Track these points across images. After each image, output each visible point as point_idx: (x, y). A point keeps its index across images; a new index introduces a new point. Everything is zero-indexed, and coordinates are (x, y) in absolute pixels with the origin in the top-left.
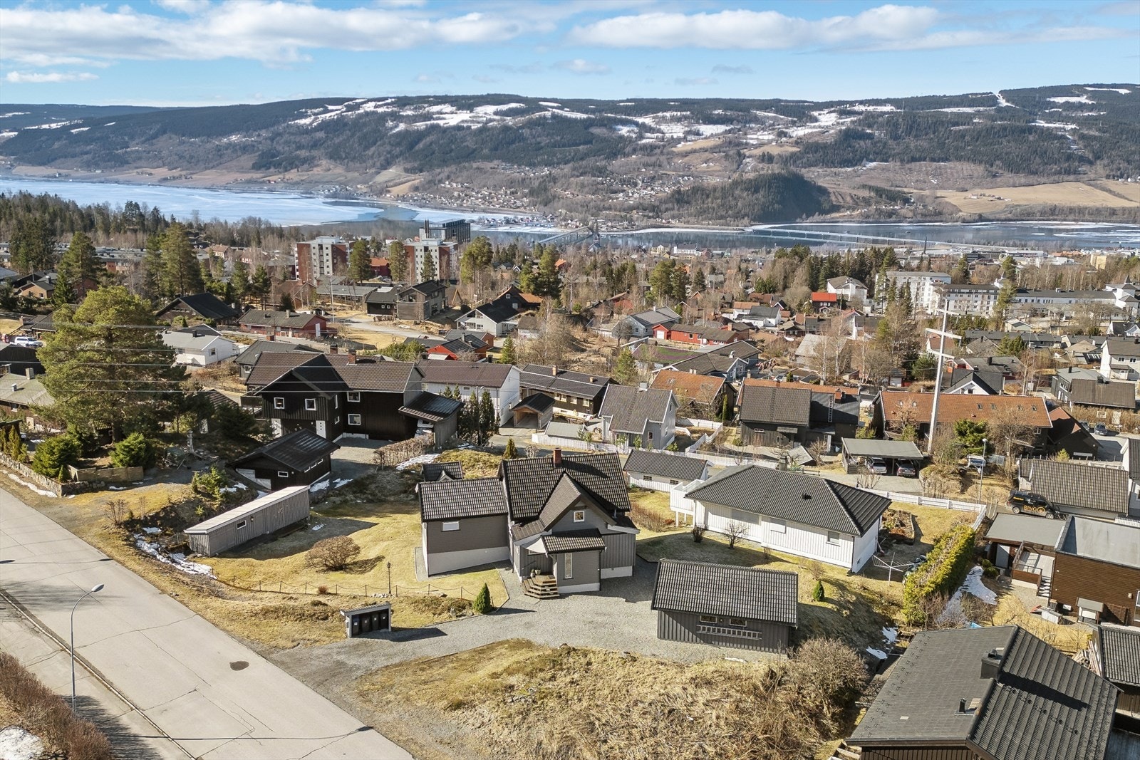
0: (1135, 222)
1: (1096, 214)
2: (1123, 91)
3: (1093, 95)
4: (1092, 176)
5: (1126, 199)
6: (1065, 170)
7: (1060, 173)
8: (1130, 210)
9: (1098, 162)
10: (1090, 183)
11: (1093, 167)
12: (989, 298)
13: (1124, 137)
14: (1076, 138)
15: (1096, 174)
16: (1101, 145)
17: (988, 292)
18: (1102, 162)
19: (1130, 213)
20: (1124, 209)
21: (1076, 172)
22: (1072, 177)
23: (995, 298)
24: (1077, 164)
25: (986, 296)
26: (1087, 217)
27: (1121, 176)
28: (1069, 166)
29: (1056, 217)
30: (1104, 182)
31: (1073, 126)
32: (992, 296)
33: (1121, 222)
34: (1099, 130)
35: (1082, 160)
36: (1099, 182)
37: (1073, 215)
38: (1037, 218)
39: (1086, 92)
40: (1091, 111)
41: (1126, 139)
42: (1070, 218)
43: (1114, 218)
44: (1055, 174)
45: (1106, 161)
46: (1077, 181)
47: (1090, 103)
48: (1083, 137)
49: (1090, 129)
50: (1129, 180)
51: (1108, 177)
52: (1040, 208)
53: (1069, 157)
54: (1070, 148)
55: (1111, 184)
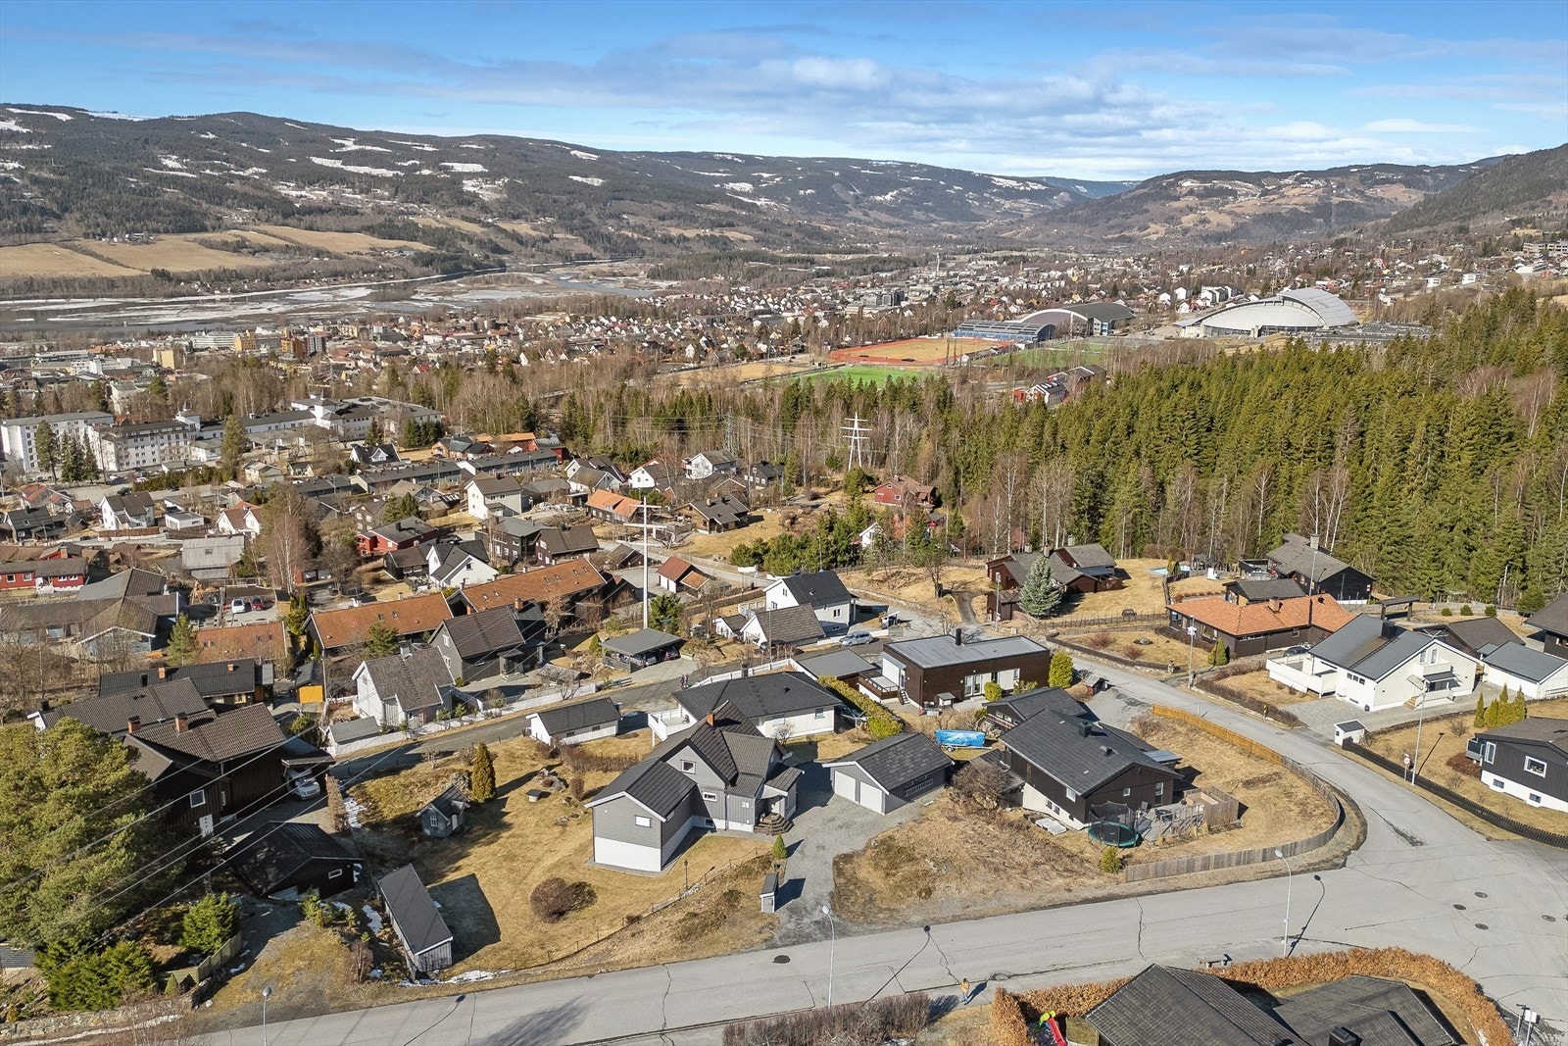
0: (143, 296)
1: (91, 287)
2: (64, 117)
3: (23, 120)
4: (65, 235)
5: (121, 265)
6: (26, 227)
7: (19, 231)
8: (133, 279)
9: (67, 215)
10: (65, 243)
11: (63, 222)
12: (177, 437)
13: (90, 181)
14: (27, 182)
15: (69, 231)
16: (64, 192)
17: (174, 431)
18: (73, 216)
19: (133, 283)
20: (124, 279)
21: (40, 230)
22: (37, 237)
23: (185, 436)
24: (39, 218)
25: (173, 436)
26: (79, 292)
27: (104, 235)
28: (29, 221)
29: (36, 294)
30: (83, 242)
31: (16, 165)
32: (181, 435)
33: (126, 297)
34: (54, 171)
35: (44, 211)
36: (77, 243)
37: (59, 289)
38: (11, 296)
39: (13, 116)
40: (30, 143)
41: (94, 184)
42: (55, 294)
43: (115, 291)
44: (12, 232)
45: (78, 215)
46: (46, 242)
47: (25, 131)
48: (36, 181)
49: (41, 169)
50: (115, 239)
51: (86, 236)
52: (10, 282)
53: (25, 209)
54: (23, 197)
55: (92, 244)
